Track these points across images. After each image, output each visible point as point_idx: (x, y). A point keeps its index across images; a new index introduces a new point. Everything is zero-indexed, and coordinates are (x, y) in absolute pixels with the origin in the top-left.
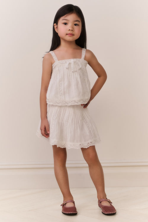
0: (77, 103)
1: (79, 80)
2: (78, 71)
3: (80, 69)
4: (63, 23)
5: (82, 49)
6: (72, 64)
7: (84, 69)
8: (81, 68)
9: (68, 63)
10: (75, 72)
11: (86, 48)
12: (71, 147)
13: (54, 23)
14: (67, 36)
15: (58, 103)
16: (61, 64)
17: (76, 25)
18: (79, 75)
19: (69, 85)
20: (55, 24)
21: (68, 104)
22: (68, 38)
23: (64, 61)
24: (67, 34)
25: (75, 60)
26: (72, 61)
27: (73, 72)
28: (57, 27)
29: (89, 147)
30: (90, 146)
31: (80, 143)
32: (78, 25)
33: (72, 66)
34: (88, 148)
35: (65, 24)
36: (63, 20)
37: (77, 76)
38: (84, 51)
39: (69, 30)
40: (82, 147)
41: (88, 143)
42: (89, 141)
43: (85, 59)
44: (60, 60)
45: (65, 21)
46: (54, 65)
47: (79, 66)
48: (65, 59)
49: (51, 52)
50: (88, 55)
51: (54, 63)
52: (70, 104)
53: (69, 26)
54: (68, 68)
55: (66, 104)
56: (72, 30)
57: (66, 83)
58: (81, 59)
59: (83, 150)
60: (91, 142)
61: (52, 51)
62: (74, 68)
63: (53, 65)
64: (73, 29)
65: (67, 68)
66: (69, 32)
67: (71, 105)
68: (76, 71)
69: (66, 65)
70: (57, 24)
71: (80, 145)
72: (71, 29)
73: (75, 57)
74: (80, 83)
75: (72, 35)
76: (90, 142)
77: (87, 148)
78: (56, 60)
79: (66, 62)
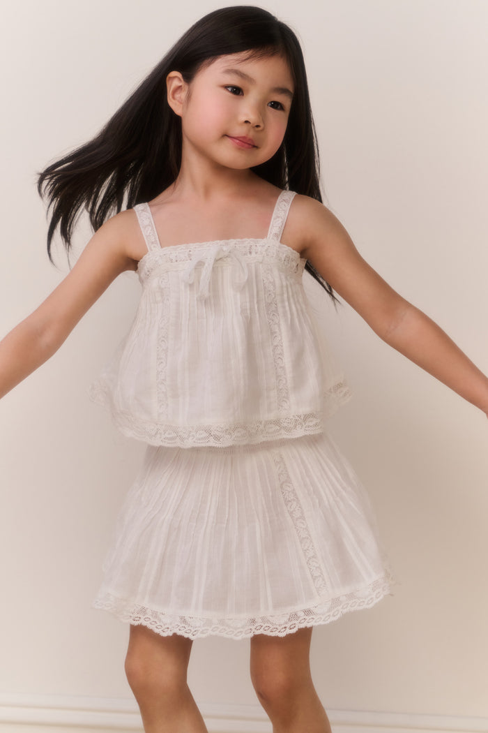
0: (217, 438)
4: (226, 87)
14: (228, 142)
15: (150, 436)
16: (171, 260)
17: (276, 105)
21: (182, 439)
22: (227, 153)
23: (182, 250)
29: (294, 631)
30: (302, 625)
31: (251, 615)
32: (282, 107)
35: (237, 91)
36: (229, 71)
39: (247, 122)
40: (258, 633)
44: (168, 245)
45: (233, 80)
46: (144, 266)
48: (187, 242)
49: (139, 208)
51: (144, 258)
53: (249, 106)
56: (258, 126)
58: (262, 242)
64: (264, 122)
66: (242, 131)
72: (253, 118)
78: (152, 243)
79: (190, 255)
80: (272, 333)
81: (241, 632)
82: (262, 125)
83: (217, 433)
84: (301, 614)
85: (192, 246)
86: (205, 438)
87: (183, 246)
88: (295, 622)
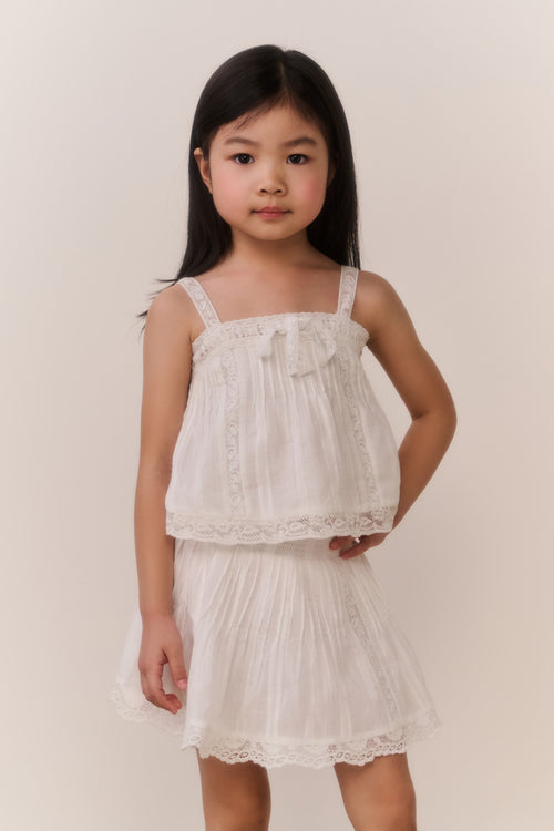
0: (317, 529)
1: (325, 414)
2: (319, 373)
3: (329, 362)
4: (234, 157)
5: (340, 271)
6: (290, 337)
7: (348, 362)
8: (333, 357)
9: (269, 332)
10: (303, 376)
11: (357, 264)
12: (286, 761)
13: (195, 143)
14: (256, 215)
15: (222, 534)
16: (237, 336)
18: (326, 391)
19: (278, 442)
20: (198, 151)
21: (269, 534)
22: (264, 229)
23: (248, 324)
24: (253, 211)
25: (305, 317)
26: (290, 322)
27: (294, 376)
28: (207, 169)
29: (371, 759)
30: (378, 754)
31: (331, 741)
32: (307, 159)
33: (291, 345)
34: (368, 765)
35: (244, 159)
36: (230, 141)
37: (316, 394)
38: (348, 280)
39: (263, 191)
40: (339, 761)
41: (371, 742)
42: (376, 732)
43: (355, 314)
44: (231, 320)
45: (239, 149)
46: (200, 345)
47: (324, 345)
48: (254, 316)
49: (185, 282)
50: (371, 300)
51: (203, 336)
52: (280, 538)
53: (263, 172)
54: (272, 357)
55: (263, 539)
56: (279, 191)
57: (262, 432)
58: (333, 317)
59: (344, 772)
60: (383, 738)
61: (193, 276)
62: (300, 359)
63: (195, 344)
64: (281, 188)
65: (264, 359)
66: (264, 202)
67: (286, 543)
68: (312, 373)
69: (263, 343)
70: (206, 154)
71: (333, 747)
72: (268, 184)
73: (301, 306)
74: (330, 431)
75: (282, 212)
76: (381, 734)
77: (361, 763)
78: (210, 318)
79: (259, 330)
80: (353, 417)
81: (321, 760)
82: (283, 191)
83: (318, 524)
84: (378, 741)
85: (260, 320)
86: (302, 530)
87: (249, 320)
88: (372, 749)
